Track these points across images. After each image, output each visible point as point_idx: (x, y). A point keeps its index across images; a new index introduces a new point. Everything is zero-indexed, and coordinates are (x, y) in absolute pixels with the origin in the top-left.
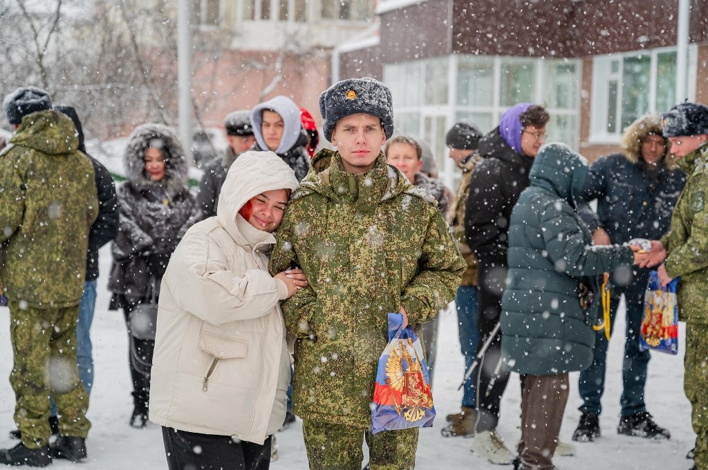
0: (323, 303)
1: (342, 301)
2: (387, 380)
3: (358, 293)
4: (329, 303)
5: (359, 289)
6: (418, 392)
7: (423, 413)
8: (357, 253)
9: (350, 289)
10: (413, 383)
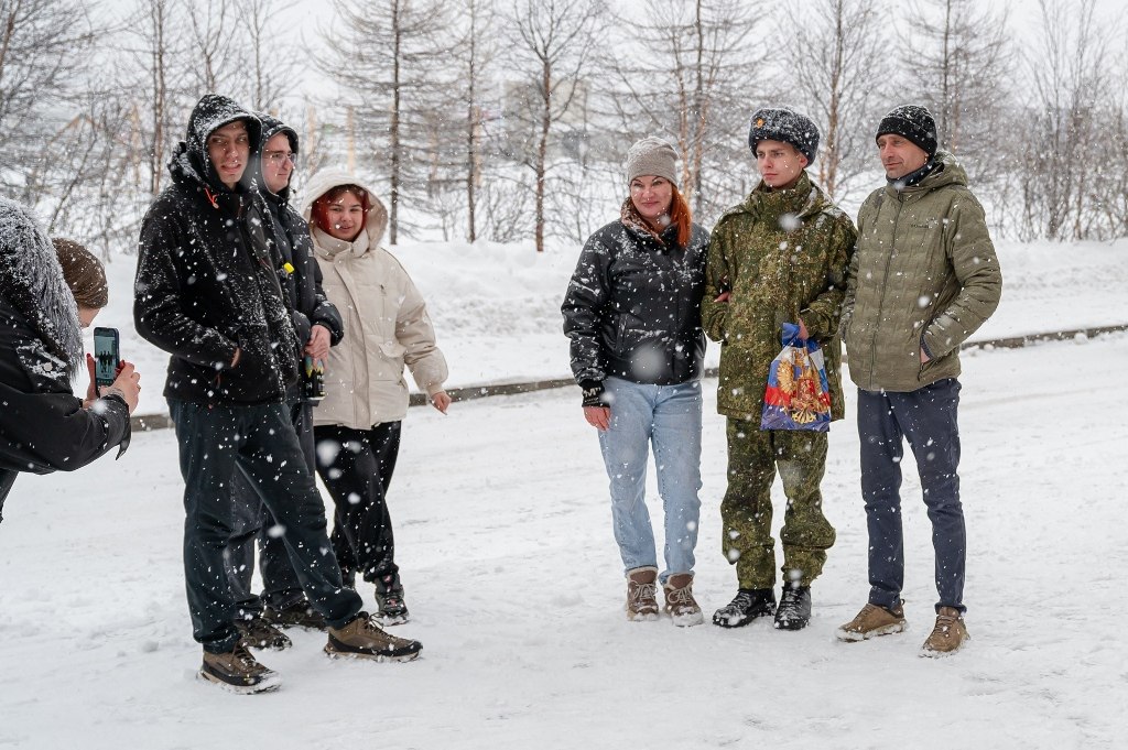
0: (731, 310)
1: (747, 308)
2: (778, 383)
3: (761, 301)
4: (737, 310)
5: (763, 298)
6: (808, 397)
7: (814, 417)
8: (766, 265)
9: (755, 298)
10: (805, 388)
